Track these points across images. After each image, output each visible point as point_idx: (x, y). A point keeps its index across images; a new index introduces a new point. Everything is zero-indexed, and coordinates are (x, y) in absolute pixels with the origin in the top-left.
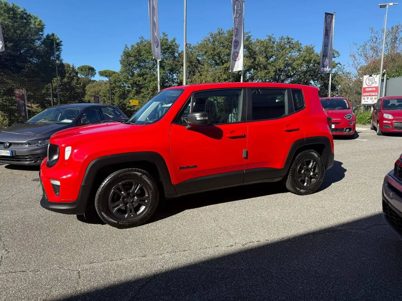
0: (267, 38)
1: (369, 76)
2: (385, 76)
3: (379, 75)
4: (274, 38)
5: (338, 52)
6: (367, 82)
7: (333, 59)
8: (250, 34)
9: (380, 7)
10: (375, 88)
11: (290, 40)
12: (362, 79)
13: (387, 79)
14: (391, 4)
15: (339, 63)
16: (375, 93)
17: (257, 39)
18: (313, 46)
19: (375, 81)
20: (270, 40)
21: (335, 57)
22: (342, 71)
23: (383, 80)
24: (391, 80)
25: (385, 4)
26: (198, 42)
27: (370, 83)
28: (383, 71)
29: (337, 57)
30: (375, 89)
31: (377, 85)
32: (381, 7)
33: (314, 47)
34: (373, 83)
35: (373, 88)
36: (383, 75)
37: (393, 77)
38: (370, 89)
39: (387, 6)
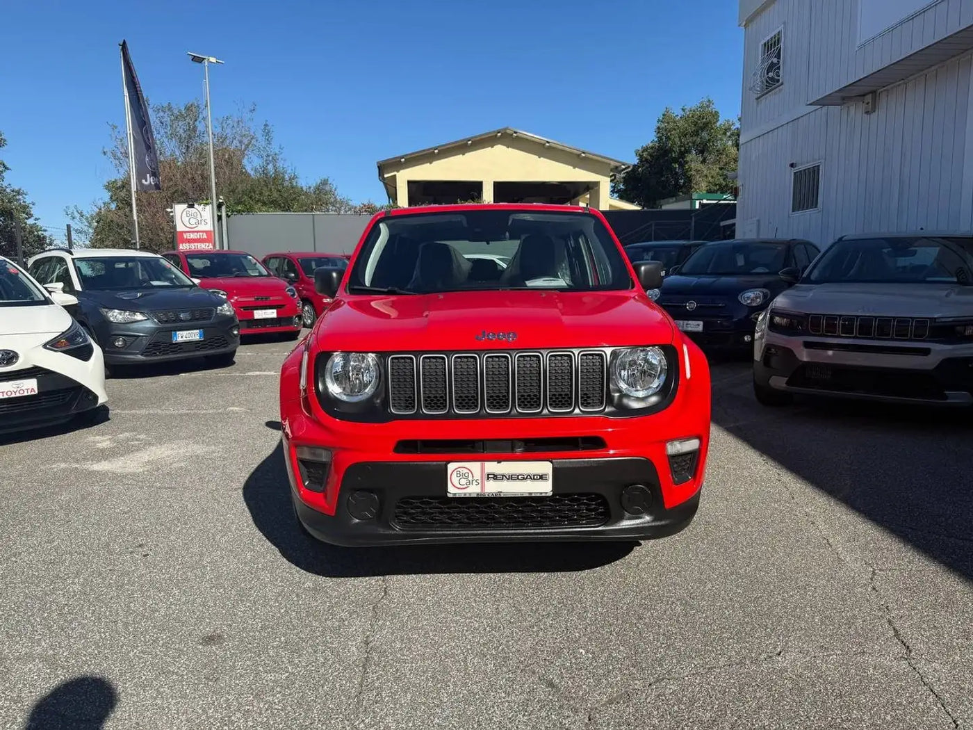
1: (188, 207)
2: (223, 208)
3: (210, 205)
6: (186, 219)
9: (192, 60)
10: (205, 234)
12: (172, 212)
13: (228, 216)
14: (213, 60)
16: (207, 244)
19: (203, 218)
23: (220, 218)
24: (236, 218)
25: (204, 57)
27: (193, 221)
28: (218, 198)
30: (205, 236)
31: (209, 227)
32: (195, 59)
34: (198, 223)
35: (201, 234)
36: (219, 206)
37: (239, 212)
38: (193, 236)
39: (206, 61)
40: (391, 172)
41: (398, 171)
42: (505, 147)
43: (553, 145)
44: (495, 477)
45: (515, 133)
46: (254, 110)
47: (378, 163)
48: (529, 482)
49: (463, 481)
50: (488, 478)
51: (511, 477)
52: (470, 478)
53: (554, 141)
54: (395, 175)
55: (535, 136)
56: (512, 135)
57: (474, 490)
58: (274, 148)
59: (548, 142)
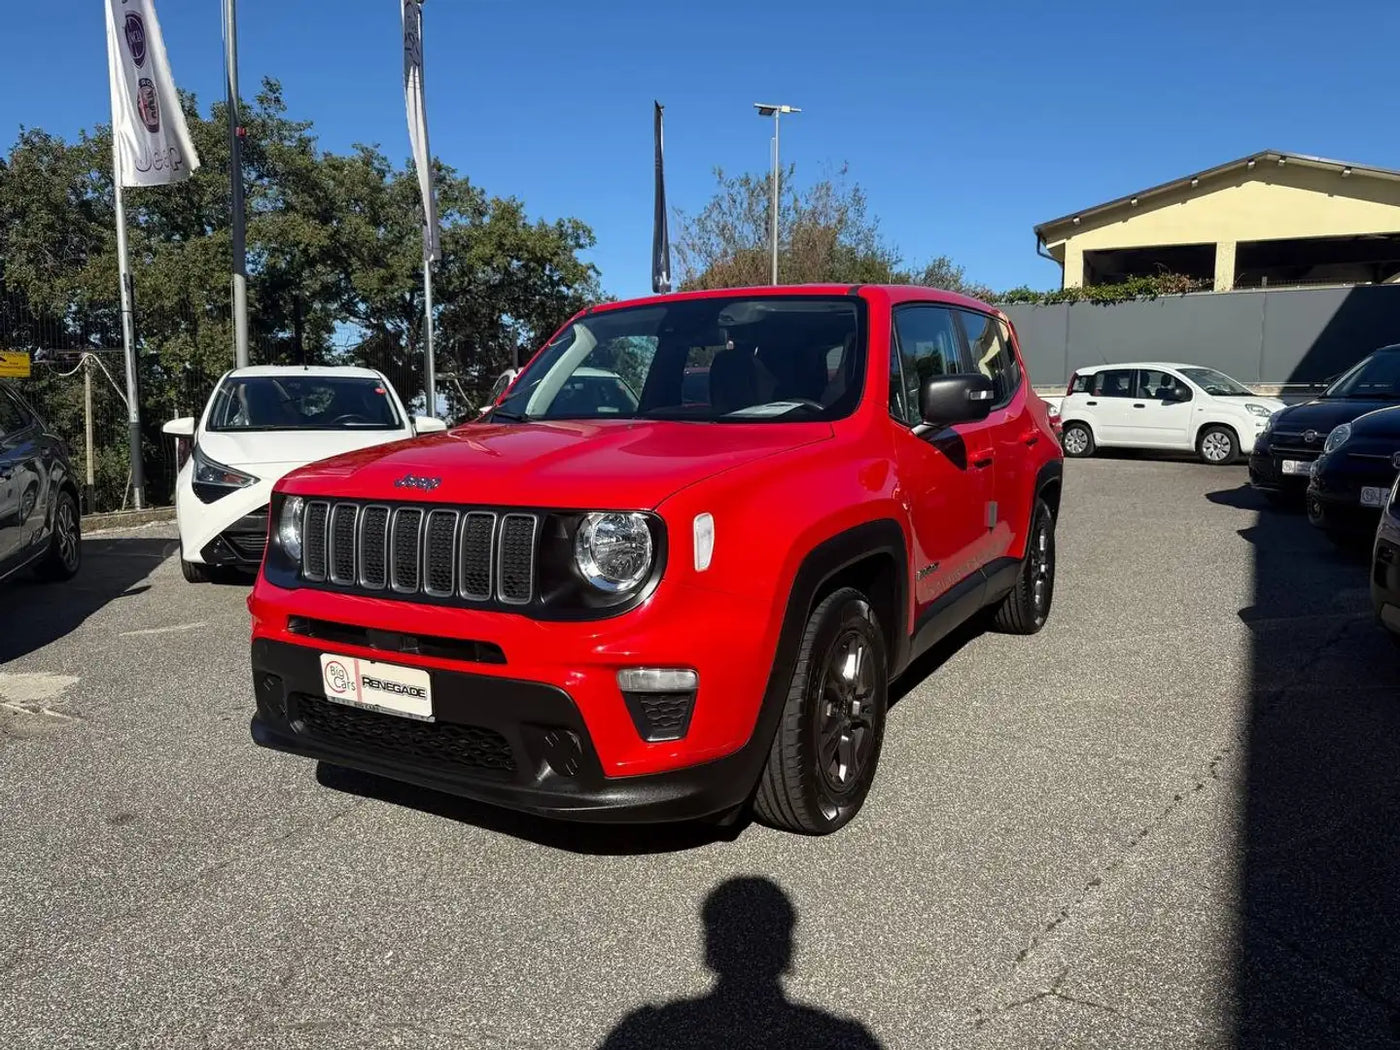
0: (357, 155)
4: (385, 159)
5: (590, 232)
7: (577, 253)
8: (307, 134)
9: (760, 113)
11: (443, 172)
14: (786, 109)
15: (593, 267)
17: (326, 155)
18: (519, 202)
20: (367, 163)
21: (581, 247)
22: (594, 293)
25: (772, 107)
26: (83, 131)
29: (588, 247)
32: (762, 111)
33: (522, 206)
39: (777, 112)
40: (1058, 240)
41: (1069, 238)
42: (1264, 184)
43: (1354, 171)
44: (371, 683)
45: (1283, 158)
46: (846, 170)
47: (1035, 228)
48: (406, 697)
49: (339, 682)
50: (364, 683)
51: (388, 687)
52: (345, 679)
53: (1362, 164)
54: (1064, 244)
55: (1322, 160)
56: (1278, 162)
57: (350, 696)
58: (867, 222)
59: (1349, 168)
